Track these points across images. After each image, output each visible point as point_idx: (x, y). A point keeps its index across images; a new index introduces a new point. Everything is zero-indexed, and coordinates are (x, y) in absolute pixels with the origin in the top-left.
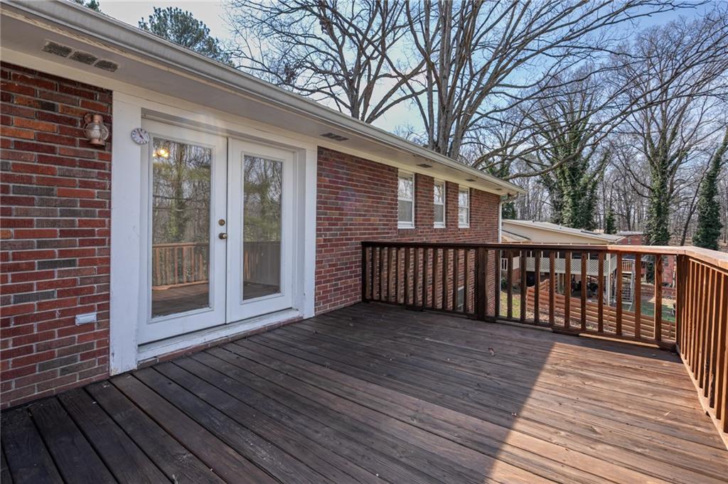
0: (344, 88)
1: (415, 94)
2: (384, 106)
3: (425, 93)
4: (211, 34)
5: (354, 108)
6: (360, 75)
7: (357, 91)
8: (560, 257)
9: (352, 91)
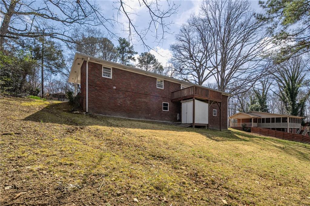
0: (196, 72)
1: (213, 74)
2: (208, 77)
3: (217, 74)
4: (155, 58)
5: (199, 78)
6: (201, 69)
7: (200, 73)
8: (262, 123)
9: (198, 73)
